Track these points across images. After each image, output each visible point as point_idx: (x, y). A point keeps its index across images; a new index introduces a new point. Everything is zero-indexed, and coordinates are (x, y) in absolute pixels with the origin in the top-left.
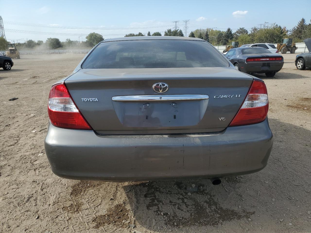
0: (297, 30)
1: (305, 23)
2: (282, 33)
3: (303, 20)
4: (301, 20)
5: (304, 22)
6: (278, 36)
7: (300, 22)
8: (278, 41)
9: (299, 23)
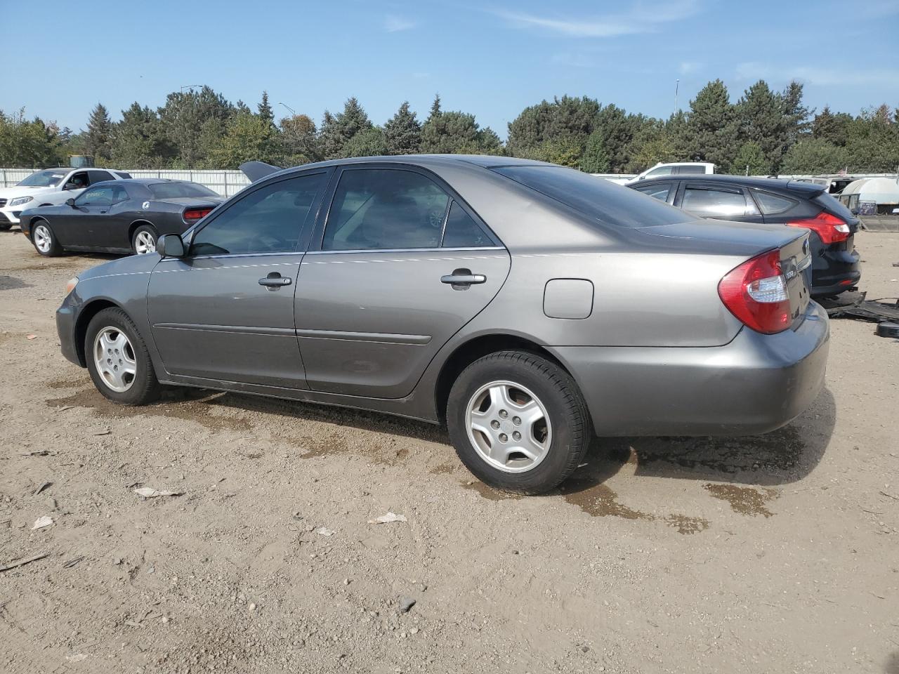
0: (92, 135)
1: (108, 118)
2: (50, 139)
3: (101, 111)
4: (96, 109)
5: (106, 116)
6: (40, 147)
7: (95, 114)
8: (47, 161)
9: (93, 115)
